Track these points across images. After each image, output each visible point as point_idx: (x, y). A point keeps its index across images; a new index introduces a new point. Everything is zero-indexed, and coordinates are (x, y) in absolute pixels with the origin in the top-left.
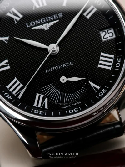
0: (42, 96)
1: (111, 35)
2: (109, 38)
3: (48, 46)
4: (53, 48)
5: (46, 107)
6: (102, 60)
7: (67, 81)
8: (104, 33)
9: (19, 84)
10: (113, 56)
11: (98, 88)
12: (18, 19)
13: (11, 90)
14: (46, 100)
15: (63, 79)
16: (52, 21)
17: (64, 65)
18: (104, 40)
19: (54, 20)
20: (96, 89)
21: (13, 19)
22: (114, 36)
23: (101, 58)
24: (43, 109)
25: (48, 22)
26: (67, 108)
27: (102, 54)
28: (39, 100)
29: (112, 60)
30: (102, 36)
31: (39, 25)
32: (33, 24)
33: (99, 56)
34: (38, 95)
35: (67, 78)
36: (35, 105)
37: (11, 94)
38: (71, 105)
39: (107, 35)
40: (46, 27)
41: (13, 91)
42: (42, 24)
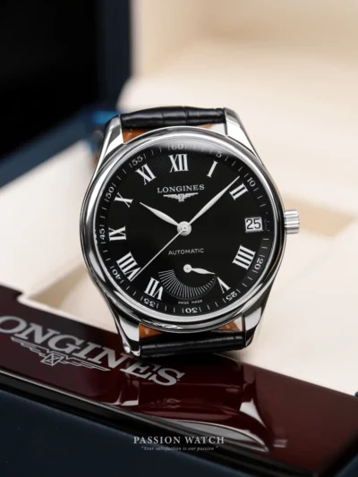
0: (157, 282)
1: (257, 225)
2: (254, 229)
3: (179, 222)
4: (185, 228)
5: (159, 298)
6: (239, 255)
7: (192, 272)
8: (249, 222)
9: (133, 262)
10: (253, 253)
11: (228, 288)
12: (149, 180)
13: (121, 266)
14: (161, 289)
15: (188, 268)
16: (189, 192)
17: (193, 251)
18: (247, 230)
19: (193, 191)
20: (224, 289)
21: (143, 178)
22: (261, 229)
23: (239, 252)
24: (155, 299)
25: (185, 193)
26: (183, 305)
27: (241, 247)
28: (153, 287)
29: (252, 258)
30: (247, 224)
31: (173, 193)
32: (166, 190)
33: (237, 249)
34: (152, 280)
35: (193, 267)
36: (147, 292)
37: (120, 271)
38: (190, 302)
39: (253, 226)
40: (181, 198)
41: (123, 268)
42: (177, 193)
